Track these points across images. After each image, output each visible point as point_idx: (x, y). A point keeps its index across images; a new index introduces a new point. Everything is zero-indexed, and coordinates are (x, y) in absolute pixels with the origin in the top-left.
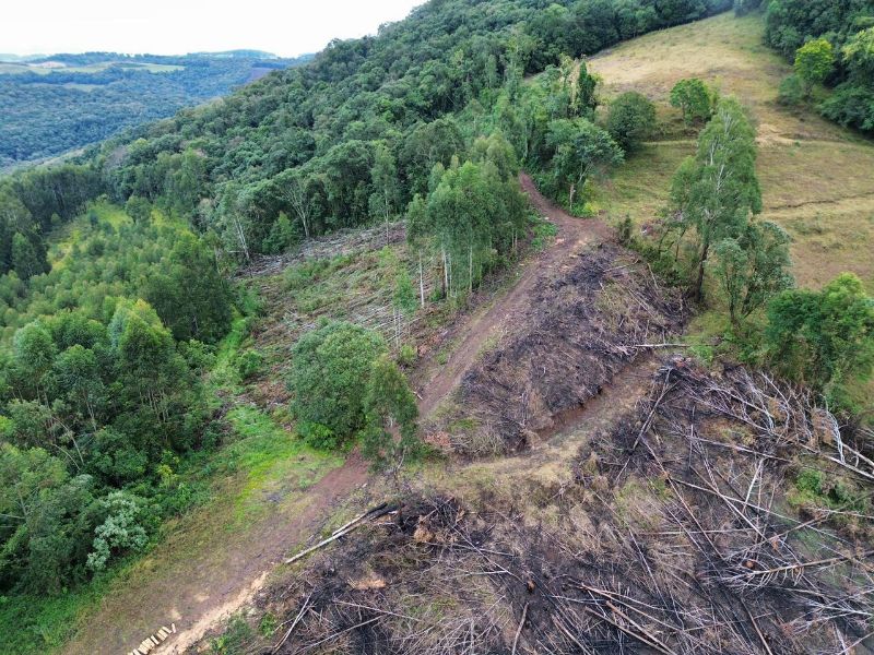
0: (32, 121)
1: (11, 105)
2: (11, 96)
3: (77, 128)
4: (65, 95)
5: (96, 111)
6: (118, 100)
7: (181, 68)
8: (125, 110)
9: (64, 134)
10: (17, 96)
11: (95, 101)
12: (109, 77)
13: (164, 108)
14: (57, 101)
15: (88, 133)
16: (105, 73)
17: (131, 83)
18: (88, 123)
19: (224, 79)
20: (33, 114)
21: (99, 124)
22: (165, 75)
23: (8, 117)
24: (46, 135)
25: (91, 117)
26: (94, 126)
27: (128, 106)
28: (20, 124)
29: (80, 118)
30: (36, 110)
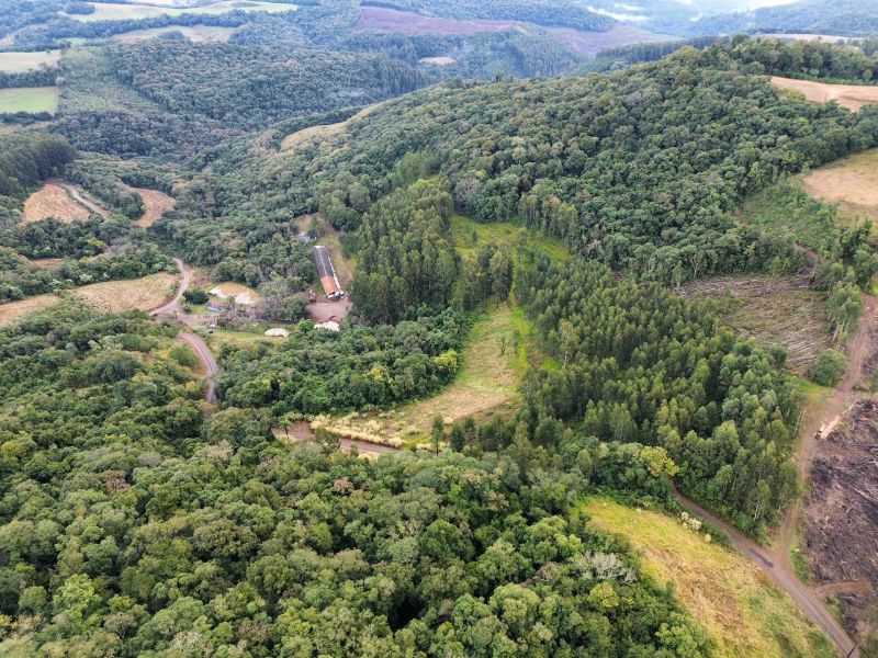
0: (217, 81)
1: (194, 65)
2: (191, 55)
3: (252, 88)
5: (263, 70)
6: (276, 57)
7: (295, 7)
8: (287, 70)
9: (244, 95)
11: (255, 58)
12: (235, 19)
13: (317, 66)
14: (226, 58)
15: (262, 92)
17: (257, 27)
18: (260, 83)
20: (214, 75)
21: (269, 84)
23: (197, 79)
24: (231, 96)
25: (261, 77)
26: (265, 86)
27: (287, 64)
28: (209, 86)
29: (253, 78)
30: (215, 70)
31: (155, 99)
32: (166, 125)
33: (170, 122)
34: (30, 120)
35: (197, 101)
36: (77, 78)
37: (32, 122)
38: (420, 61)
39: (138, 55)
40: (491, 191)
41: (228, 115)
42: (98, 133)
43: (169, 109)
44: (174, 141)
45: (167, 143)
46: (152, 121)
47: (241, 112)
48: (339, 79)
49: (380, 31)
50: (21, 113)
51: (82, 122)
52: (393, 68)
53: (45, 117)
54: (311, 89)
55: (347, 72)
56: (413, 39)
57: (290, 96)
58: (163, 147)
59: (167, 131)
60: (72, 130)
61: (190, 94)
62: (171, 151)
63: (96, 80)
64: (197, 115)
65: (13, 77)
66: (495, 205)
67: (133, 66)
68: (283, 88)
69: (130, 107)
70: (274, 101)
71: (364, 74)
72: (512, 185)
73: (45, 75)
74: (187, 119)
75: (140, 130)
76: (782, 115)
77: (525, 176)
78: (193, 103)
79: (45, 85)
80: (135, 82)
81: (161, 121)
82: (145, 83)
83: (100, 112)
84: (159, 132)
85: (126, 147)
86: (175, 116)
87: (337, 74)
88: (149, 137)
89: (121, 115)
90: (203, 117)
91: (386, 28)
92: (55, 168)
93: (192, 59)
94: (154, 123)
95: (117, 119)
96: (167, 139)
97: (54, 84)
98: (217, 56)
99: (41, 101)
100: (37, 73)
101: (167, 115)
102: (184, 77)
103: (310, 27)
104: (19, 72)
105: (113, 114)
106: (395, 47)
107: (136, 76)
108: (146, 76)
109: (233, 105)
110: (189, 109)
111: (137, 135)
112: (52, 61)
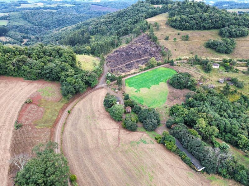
0: (49, 20)
3: (58, 21)
4: (53, 13)
5: (61, 17)
6: (65, 15)
7: (74, 5)
8: (67, 17)
9: (55, 23)
10: (44, 14)
11: (60, 15)
12: (57, 8)
13: (75, 17)
14: (52, 15)
15: (60, 22)
16: (57, 7)
17: (63, 10)
18: (60, 20)
19: (85, 8)
20: (48, 18)
21: (62, 20)
22: (70, 7)
23: (44, 19)
24: (52, 23)
28: (47, 20)
29: (58, 19)
31: (32, 23)
32: (34, 29)
33: (35, 28)
36: (13, 18)
39: (29, 13)
40: (94, 28)
41: (51, 27)
43: (36, 25)
44: (36, 32)
46: (31, 28)
47: (54, 27)
48: (81, 20)
49: (95, 11)
51: (13, 28)
53: (4, 26)
54: (73, 22)
55: (83, 18)
56: (103, 12)
61: (41, 22)
63: (18, 19)
67: (27, 16)
68: (66, 21)
69: (26, 25)
72: (98, 27)
73: (5, 17)
74: (40, 28)
76: (148, 9)
78: (42, 24)
79: (4, 20)
80: (28, 19)
81: (33, 28)
82: (30, 19)
83: (18, 25)
84: (32, 30)
86: (37, 27)
88: (29, 31)
90: (44, 27)
91: (97, 10)
92: (4, 34)
93: (43, 15)
95: (22, 27)
97: (7, 19)
98: (50, 14)
100: (3, 17)
101: (35, 27)
102: (40, 18)
103: (78, 10)
105: (21, 26)
106: (98, 14)
107: (28, 18)
108: (31, 18)
109: (52, 25)
110: (40, 25)
111: (27, 31)
112: (7, 14)
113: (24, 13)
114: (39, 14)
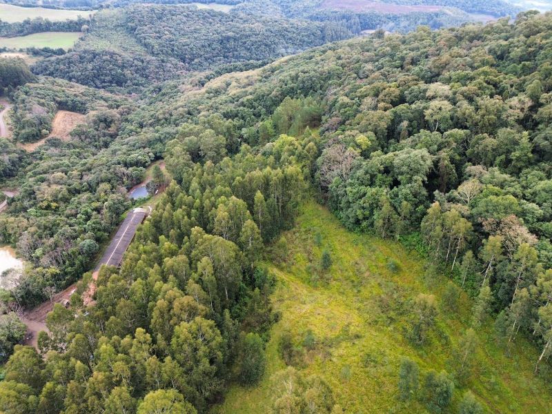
0: (196, 35)
1: (184, 23)
2: (185, 16)
3: (221, 42)
4: (215, 16)
5: (234, 29)
6: (247, 21)
8: (251, 29)
9: (214, 46)
10: (187, 16)
11: (232, 21)
13: (276, 28)
14: (210, 20)
15: (228, 45)
18: (228, 39)
19: (307, 3)
20: (196, 31)
21: (235, 39)
23: (182, 33)
24: (203, 46)
25: (230, 34)
26: (232, 41)
27: (253, 26)
28: (189, 38)
29: (224, 35)
30: (198, 27)
31: (146, 45)
32: (145, 64)
33: (148, 62)
34: (50, 54)
35: (176, 48)
36: (99, 27)
37: (51, 56)
38: (362, 32)
39: (145, 14)
40: (373, 176)
41: (196, 60)
42: (90, 66)
43: (153, 53)
44: (147, 77)
45: (140, 79)
46: (135, 61)
47: (206, 59)
48: (290, 39)
49: (336, 10)
50: (46, 48)
51: (81, 58)
52: (335, 33)
53: (61, 52)
54: (266, 45)
55: (299, 34)
56: (359, 16)
57: (249, 49)
58: (136, 81)
59: (144, 69)
60: (72, 62)
61: (172, 43)
62: (142, 85)
63: (112, 29)
64: (171, 59)
65: (55, 24)
66: (375, 205)
67: (139, 21)
68: (245, 43)
69: (126, 50)
70: (236, 53)
71: (313, 37)
72: (417, 172)
73: (77, 23)
74: (163, 61)
75: (123, 67)
77: (444, 154)
78: (173, 50)
79: (73, 31)
80: (136, 32)
81: (143, 62)
82: (143, 33)
83: (97, 51)
84: (138, 69)
85: (107, 78)
86: (154, 58)
87: (290, 35)
88: (127, 72)
89: (112, 54)
90: (174, 60)
91: (342, 8)
92: (6, 89)
93: (185, 19)
94: (136, 62)
95: (108, 57)
96: (142, 76)
97: (80, 31)
98: (204, 18)
99: (65, 42)
100: (71, 22)
101: (149, 57)
102: (173, 30)
103: (287, 7)
104: (61, 21)
105: (106, 53)
106: (344, 20)
107: (139, 28)
108: (146, 28)
109: (202, 53)
110: (167, 54)
111: (119, 71)
112: (85, 15)
113: (133, 13)
114: (174, 17)
